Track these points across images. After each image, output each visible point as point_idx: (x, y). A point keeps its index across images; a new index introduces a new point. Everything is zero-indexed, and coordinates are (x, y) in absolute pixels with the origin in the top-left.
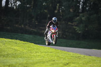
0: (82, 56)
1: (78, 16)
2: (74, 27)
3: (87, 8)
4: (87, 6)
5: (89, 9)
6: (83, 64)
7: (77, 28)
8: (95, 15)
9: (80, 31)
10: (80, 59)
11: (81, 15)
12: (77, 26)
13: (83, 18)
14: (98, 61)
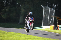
0: (6, 32)
1: (4, 8)
2: (1, 15)
3: (9, 4)
4: (9, 3)
5: (10, 4)
6: (7, 37)
7: (3, 16)
8: (14, 8)
9: (5, 17)
10: (5, 34)
11: (5, 8)
12: (3, 14)
13: (7, 10)
14: (16, 35)
